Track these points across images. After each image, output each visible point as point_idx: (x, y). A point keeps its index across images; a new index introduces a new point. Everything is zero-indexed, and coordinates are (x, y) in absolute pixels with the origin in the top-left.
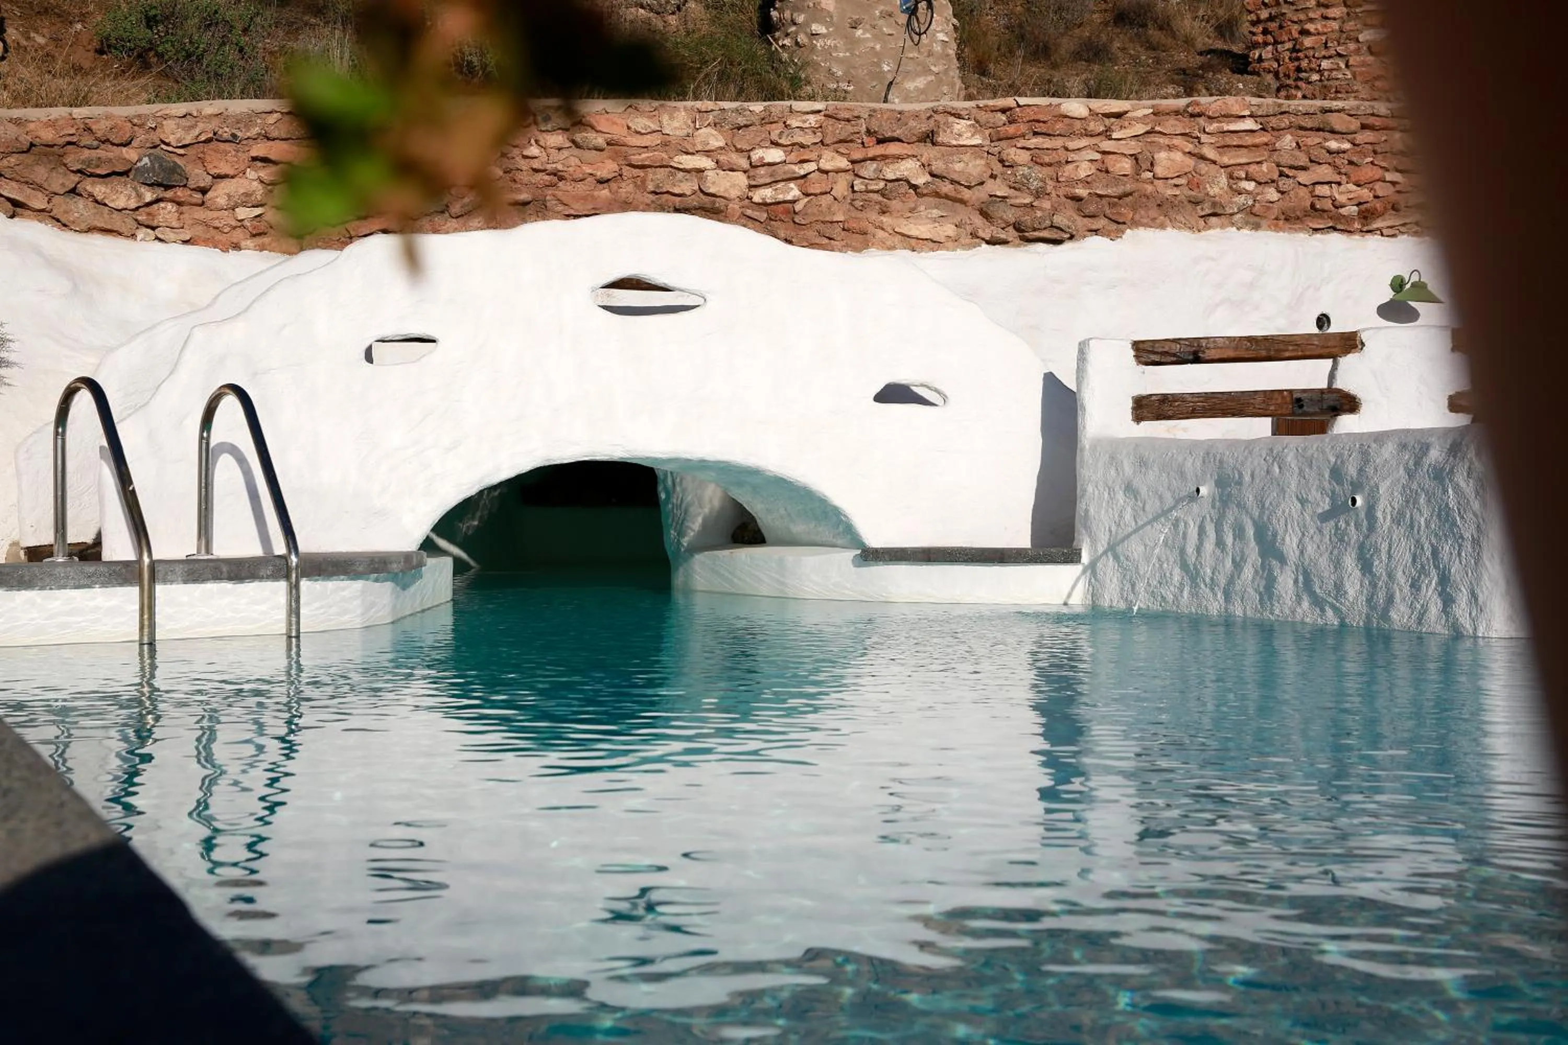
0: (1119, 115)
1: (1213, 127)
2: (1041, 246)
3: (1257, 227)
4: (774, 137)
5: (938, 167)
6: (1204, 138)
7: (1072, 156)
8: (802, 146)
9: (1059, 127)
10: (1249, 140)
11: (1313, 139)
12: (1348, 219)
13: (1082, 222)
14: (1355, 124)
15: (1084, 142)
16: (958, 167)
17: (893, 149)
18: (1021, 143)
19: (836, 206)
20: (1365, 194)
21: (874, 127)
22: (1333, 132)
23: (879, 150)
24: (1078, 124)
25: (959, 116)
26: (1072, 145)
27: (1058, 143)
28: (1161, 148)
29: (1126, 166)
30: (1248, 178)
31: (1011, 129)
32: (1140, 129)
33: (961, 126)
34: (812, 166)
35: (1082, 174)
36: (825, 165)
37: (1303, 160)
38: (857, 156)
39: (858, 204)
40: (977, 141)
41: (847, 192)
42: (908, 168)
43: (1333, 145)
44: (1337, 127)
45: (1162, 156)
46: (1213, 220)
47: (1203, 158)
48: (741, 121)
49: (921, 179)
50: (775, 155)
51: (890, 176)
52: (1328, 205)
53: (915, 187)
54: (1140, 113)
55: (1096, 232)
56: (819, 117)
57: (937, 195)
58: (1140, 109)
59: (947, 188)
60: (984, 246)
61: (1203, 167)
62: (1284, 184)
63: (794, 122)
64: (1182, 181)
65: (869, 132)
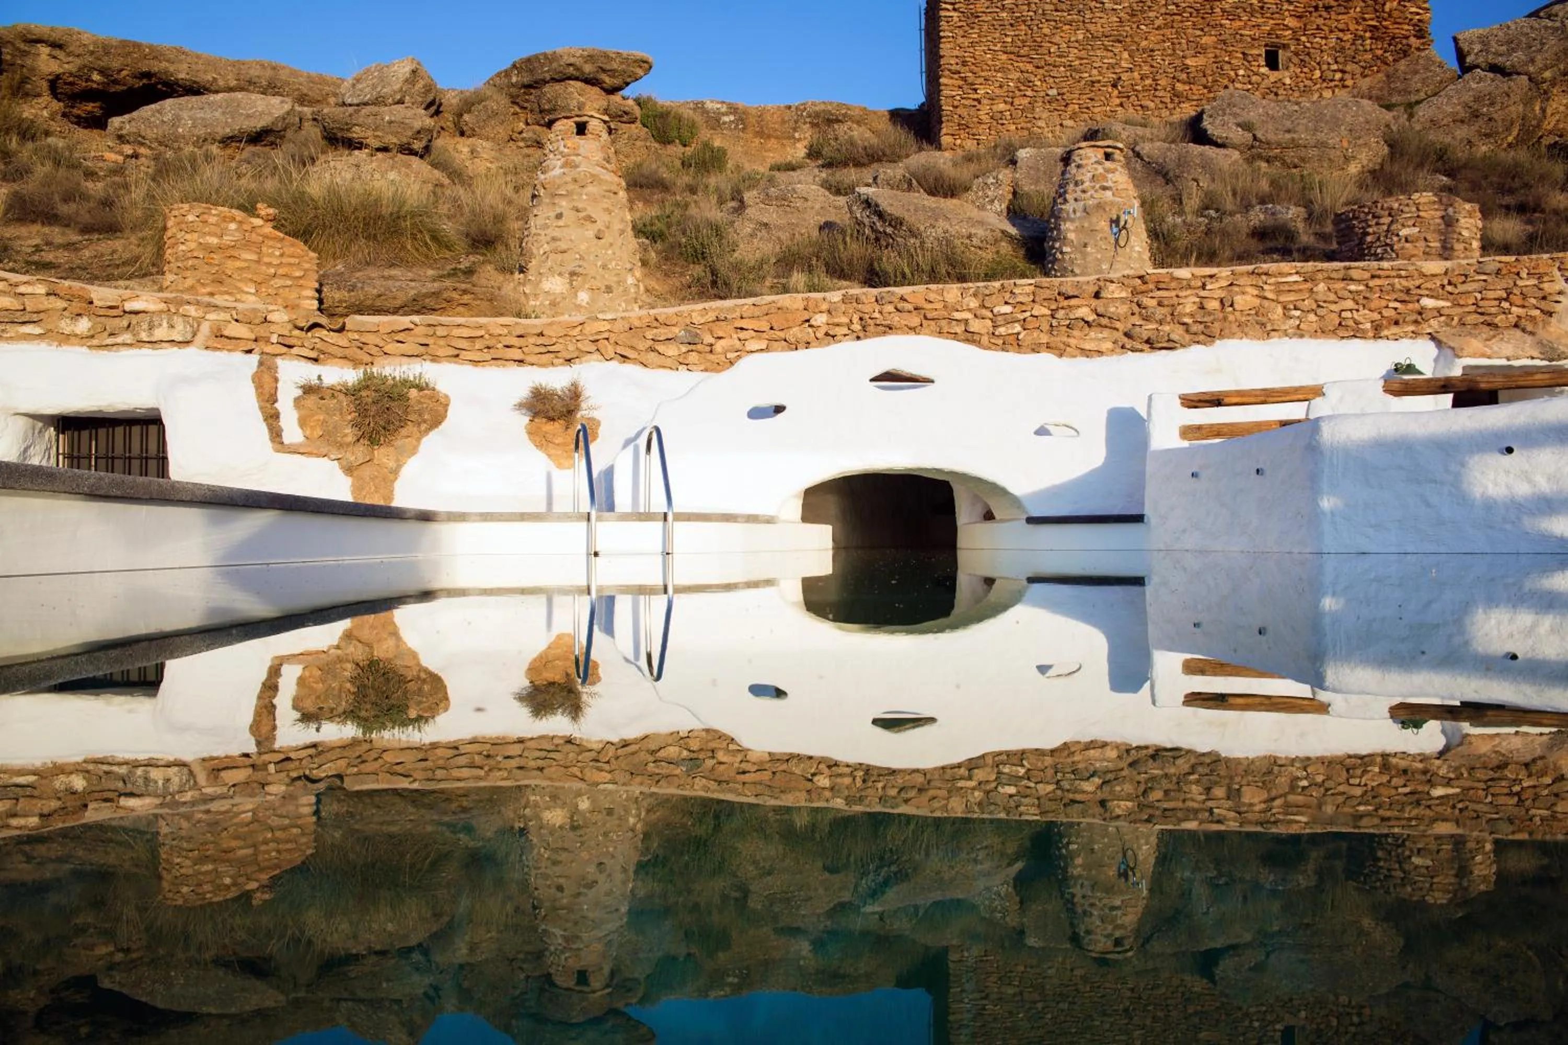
0: (1211, 276)
1: (1272, 280)
2: (1164, 352)
3: (1302, 336)
4: (1006, 299)
5: (1101, 310)
6: (1266, 287)
7: (1181, 301)
8: (1022, 303)
9: (1173, 285)
10: (1295, 287)
11: (1339, 285)
12: (1364, 331)
13: (1188, 337)
14: (1367, 275)
15: (1189, 292)
16: (1112, 309)
17: (1073, 302)
18: (1151, 295)
19: (1042, 335)
20: (1376, 316)
21: (1063, 290)
22: (1352, 279)
23: (1066, 303)
24: (1185, 283)
25: (1112, 282)
26: (1182, 294)
27: (1173, 293)
28: (1237, 293)
29: (1215, 305)
30: (1296, 308)
31: (1144, 288)
32: (1225, 283)
33: (1112, 287)
34: (1028, 314)
35: (1188, 310)
36: (1035, 313)
37: (1332, 297)
38: (1054, 307)
39: (1055, 333)
40: (1124, 295)
41: (1048, 327)
42: (1084, 312)
43: (1353, 287)
44: (1355, 277)
45: (1238, 299)
46: (1273, 333)
47: (1265, 298)
48: (987, 292)
49: (1091, 317)
50: (1007, 309)
51: (1072, 316)
52: (1351, 323)
53: (1087, 322)
54: (1224, 274)
55: (1198, 342)
56: (1032, 288)
57: (1100, 325)
58: (1224, 272)
59: (1104, 321)
60: (1130, 353)
61: (1266, 303)
62: (1321, 312)
63: (1016, 291)
64: (1253, 312)
65: (1059, 294)
